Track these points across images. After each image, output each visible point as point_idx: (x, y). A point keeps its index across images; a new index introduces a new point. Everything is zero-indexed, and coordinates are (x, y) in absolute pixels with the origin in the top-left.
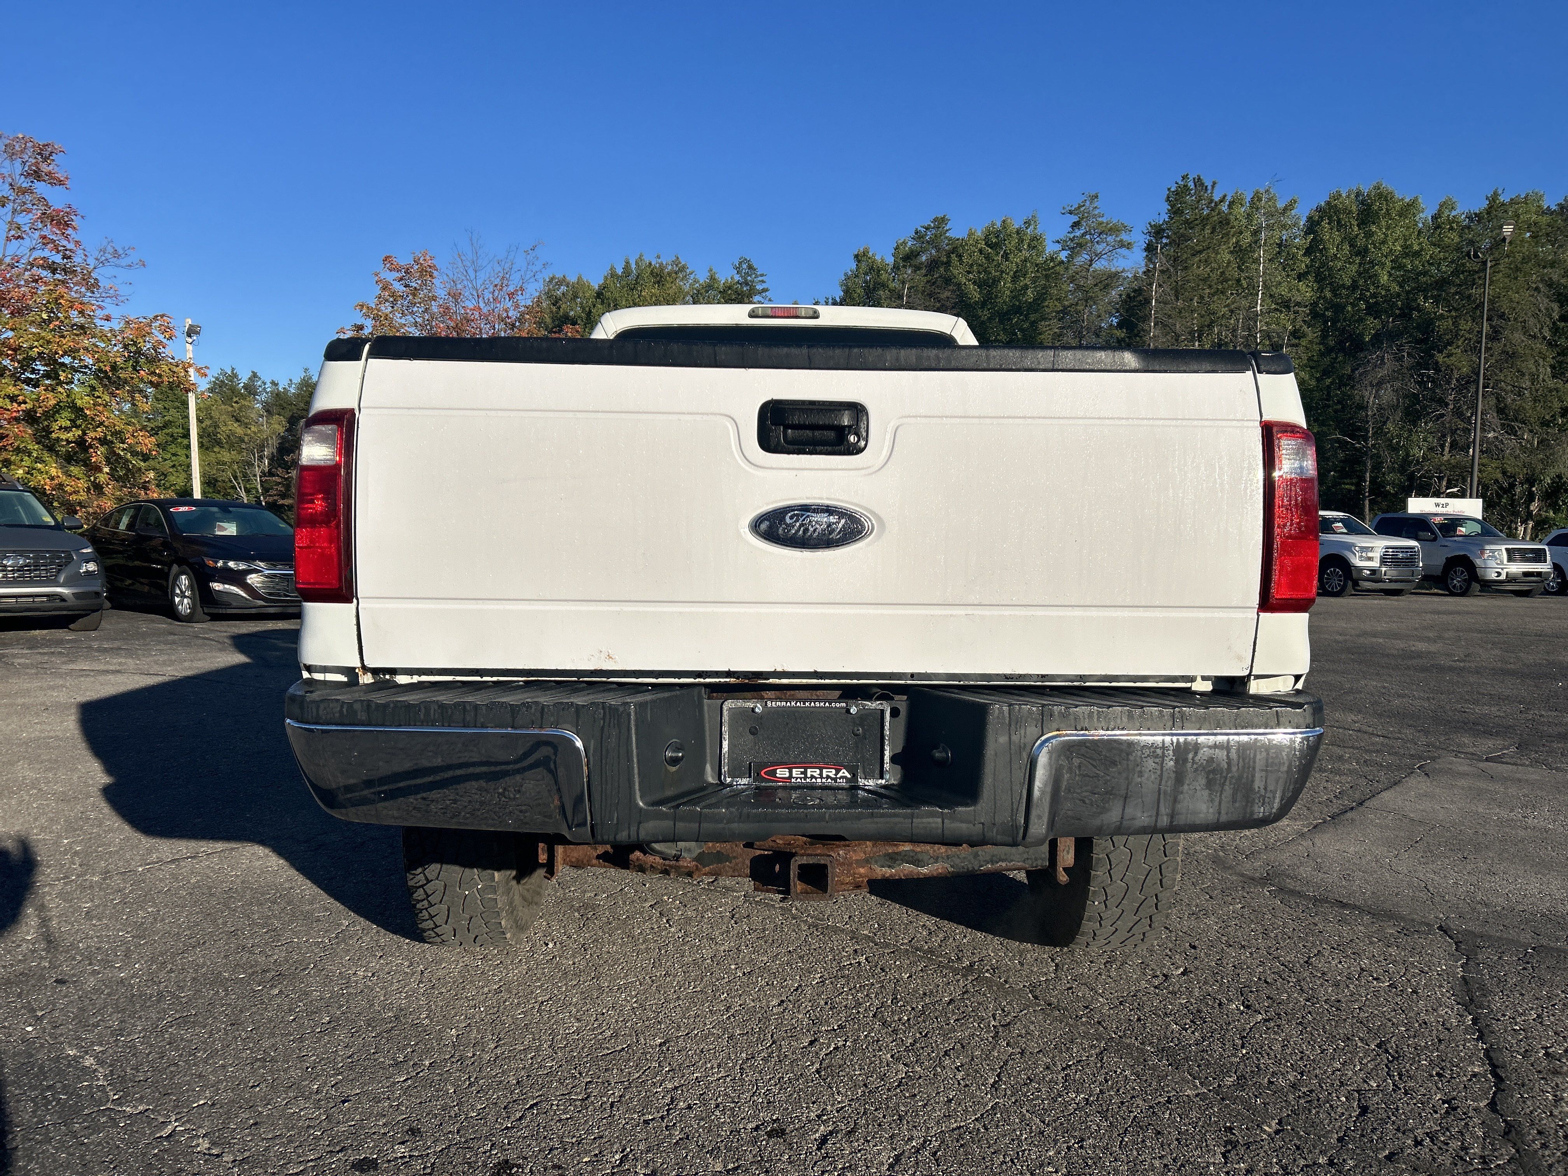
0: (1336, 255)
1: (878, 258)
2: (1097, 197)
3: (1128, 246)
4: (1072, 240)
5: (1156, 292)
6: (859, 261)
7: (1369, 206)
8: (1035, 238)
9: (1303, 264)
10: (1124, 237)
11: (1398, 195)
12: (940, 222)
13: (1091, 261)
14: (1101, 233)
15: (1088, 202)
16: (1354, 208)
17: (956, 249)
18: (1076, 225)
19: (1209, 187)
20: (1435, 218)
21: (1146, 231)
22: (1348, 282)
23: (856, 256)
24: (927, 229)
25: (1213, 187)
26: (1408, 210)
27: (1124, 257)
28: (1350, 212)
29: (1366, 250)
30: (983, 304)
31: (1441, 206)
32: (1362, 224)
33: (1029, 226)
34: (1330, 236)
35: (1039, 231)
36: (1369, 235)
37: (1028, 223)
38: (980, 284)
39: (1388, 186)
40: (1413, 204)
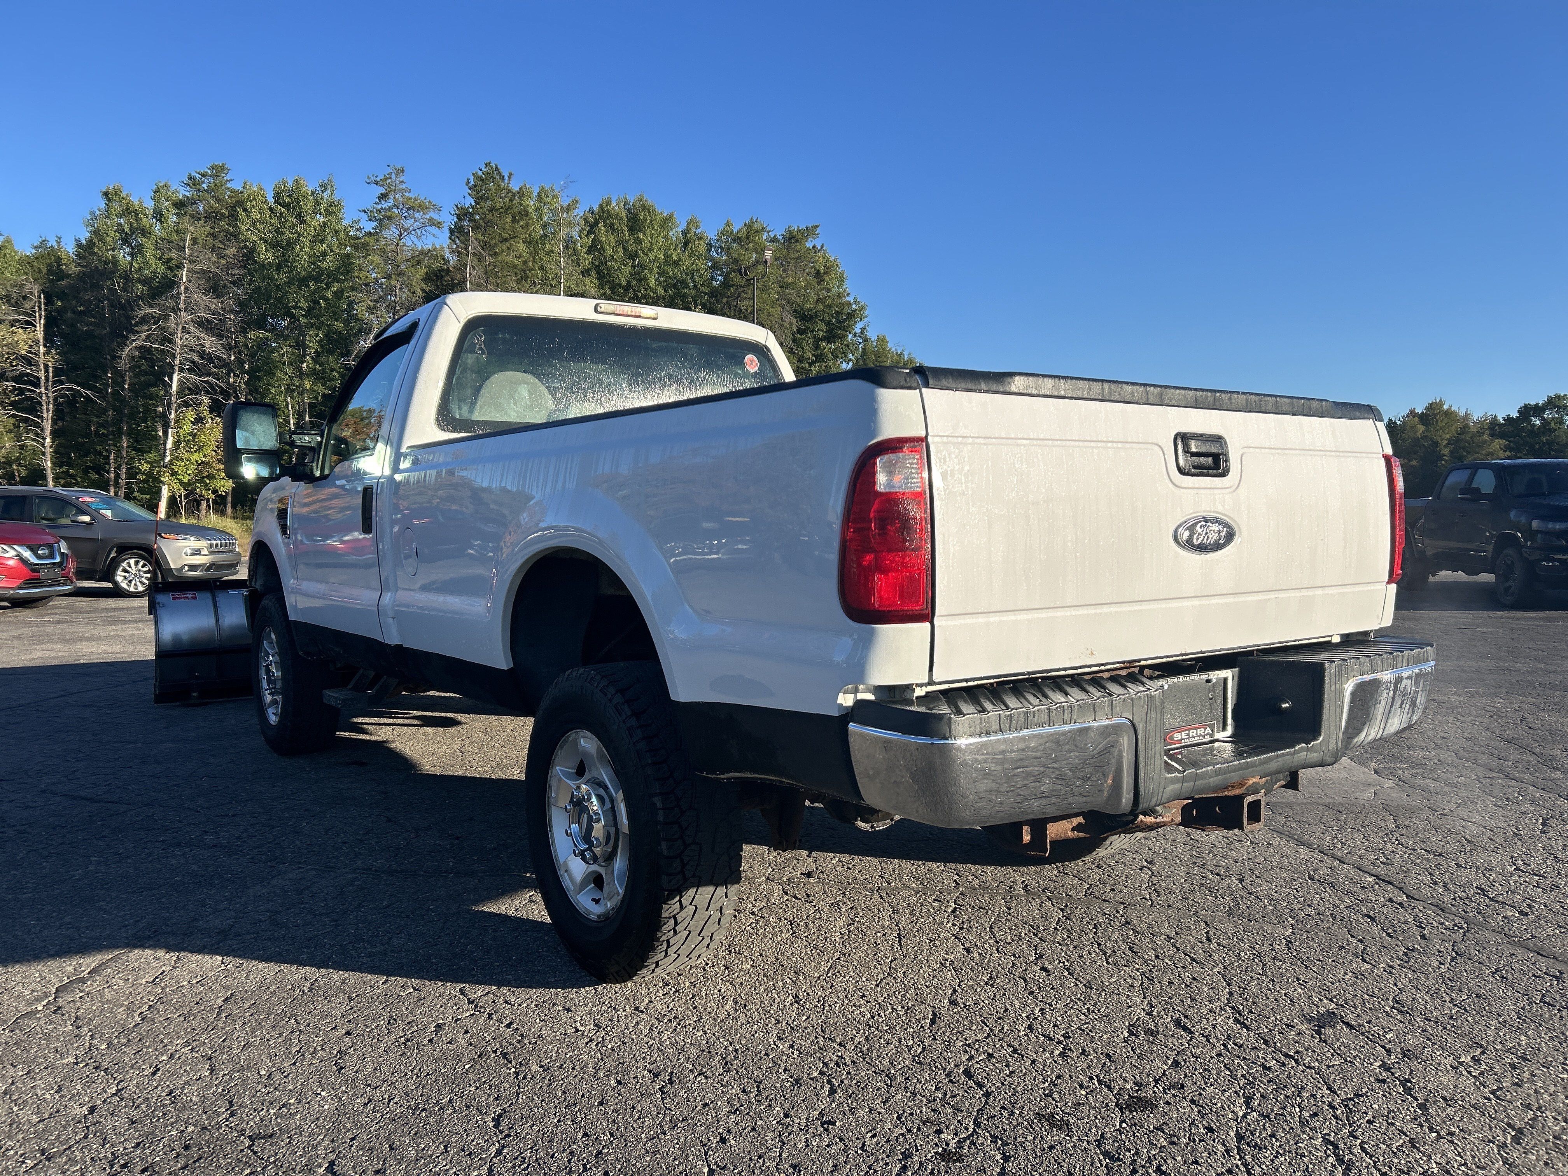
0: (613, 256)
1: (136, 202)
2: (403, 171)
3: (438, 225)
4: (379, 211)
5: (470, 274)
6: (109, 200)
7: (636, 215)
8: (331, 204)
9: (587, 260)
10: (432, 214)
11: (658, 210)
12: (219, 170)
13: (401, 235)
14: (408, 209)
15: (393, 176)
16: (624, 215)
17: (239, 203)
18: (383, 197)
19: (506, 178)
20: (685, 233)
21: (453, 213)
22: (624, 283)
23: (106, 194)
24: (203, 175)
25: (509, 178)
26: (666, 222)
27: (434, 235)
28: (621, 218)
29: (636, 255)
30: (279, 267)
31: (689, 224)
32: (631, 229)
33: (326, 189)
34: (608, 240)
35: (336, 198)
36: (638, 241)
37: (324, 187)
38: (274, 245)
39: (650, 201)
40: (669, 218)
